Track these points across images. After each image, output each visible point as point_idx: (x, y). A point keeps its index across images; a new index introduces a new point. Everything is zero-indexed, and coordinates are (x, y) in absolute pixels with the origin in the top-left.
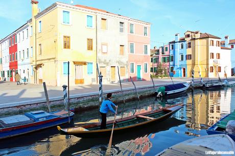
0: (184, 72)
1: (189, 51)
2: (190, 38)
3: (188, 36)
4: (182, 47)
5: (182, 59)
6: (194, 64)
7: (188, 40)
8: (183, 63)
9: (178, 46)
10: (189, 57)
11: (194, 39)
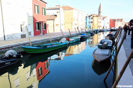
0: (90, 27)
1: (92, 20)
2: (92, 16)
3: (92, 15)
4: (89, 19)
5: (89, 23)
6: (93, 25)
7: (92, 17)
8: (90, 24)
9: (88, 18)
10: (92, 22)
11: (94, 17)
